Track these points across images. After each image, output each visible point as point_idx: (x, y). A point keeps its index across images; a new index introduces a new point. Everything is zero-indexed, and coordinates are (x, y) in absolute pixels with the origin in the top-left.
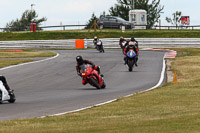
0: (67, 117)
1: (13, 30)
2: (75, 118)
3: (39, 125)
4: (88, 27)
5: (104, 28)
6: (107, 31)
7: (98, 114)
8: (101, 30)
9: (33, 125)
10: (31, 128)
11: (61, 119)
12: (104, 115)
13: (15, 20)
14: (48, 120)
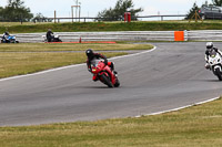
0: (165, 117)
1: (106, 20)
2: (173, 118)
3: (133, 125)
4: (189, 17)
5: (206, 19)
6: (209, 22)
7: (199, 114)
8: (202, 20)
9: (127, 126)
10: (124, 129)
11: (158, 119)
12: (205, 114)
13: (108, 9)
14: (144, 120)
